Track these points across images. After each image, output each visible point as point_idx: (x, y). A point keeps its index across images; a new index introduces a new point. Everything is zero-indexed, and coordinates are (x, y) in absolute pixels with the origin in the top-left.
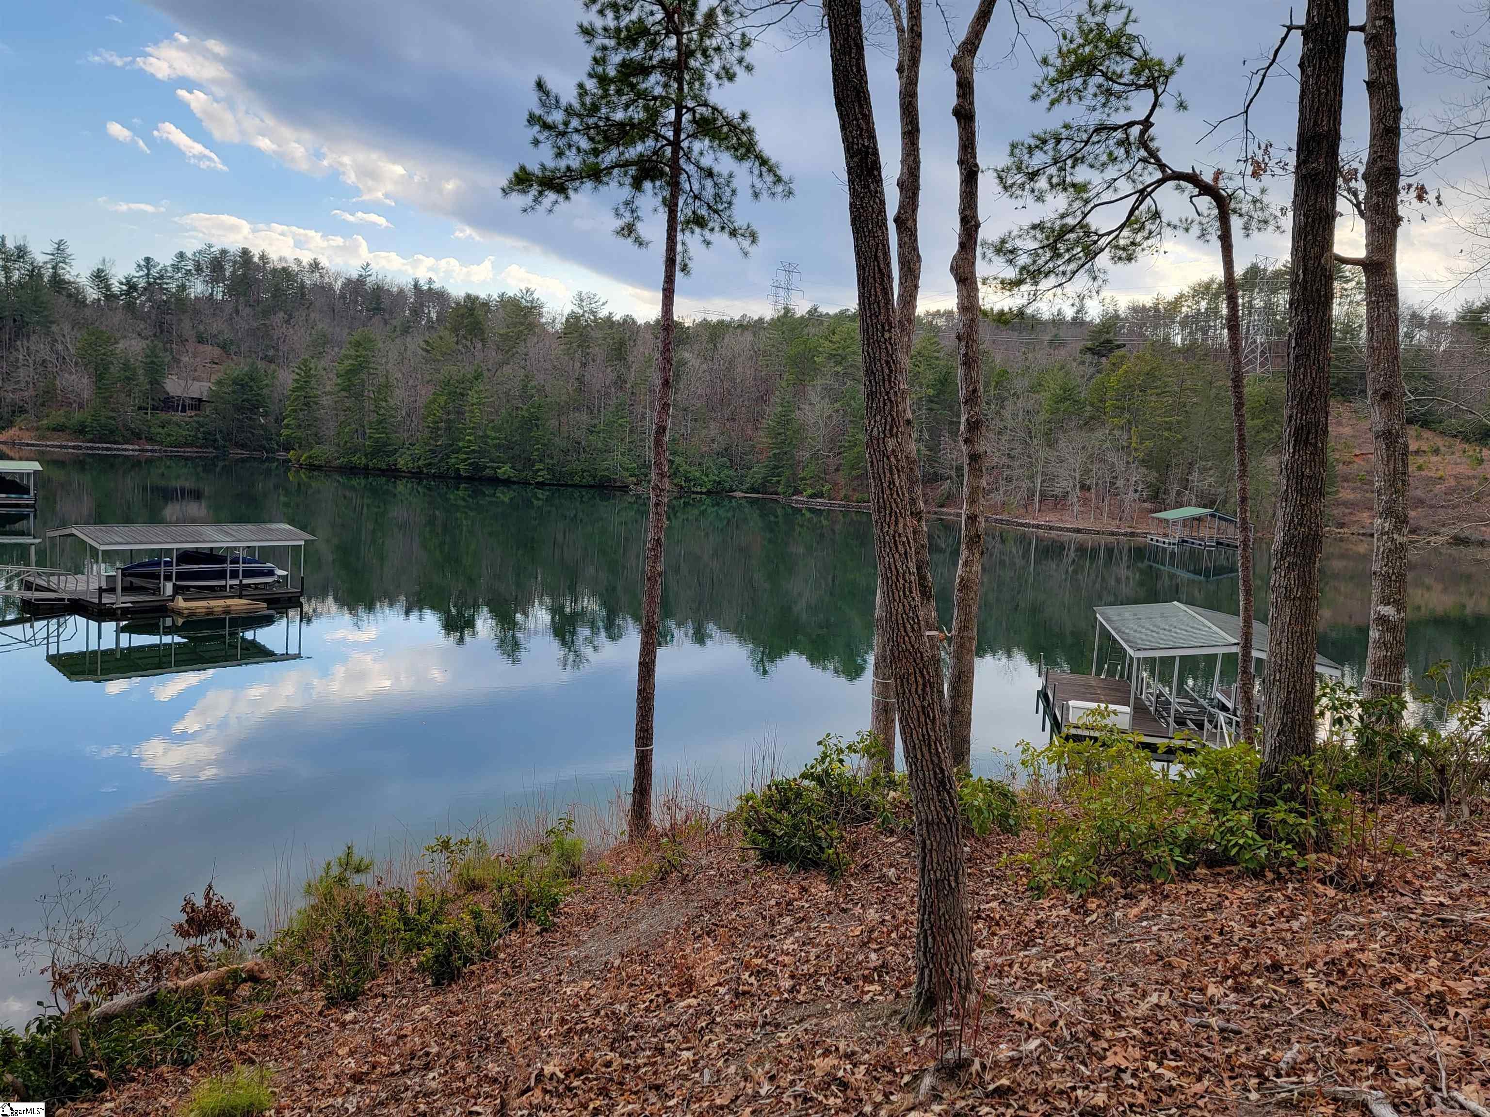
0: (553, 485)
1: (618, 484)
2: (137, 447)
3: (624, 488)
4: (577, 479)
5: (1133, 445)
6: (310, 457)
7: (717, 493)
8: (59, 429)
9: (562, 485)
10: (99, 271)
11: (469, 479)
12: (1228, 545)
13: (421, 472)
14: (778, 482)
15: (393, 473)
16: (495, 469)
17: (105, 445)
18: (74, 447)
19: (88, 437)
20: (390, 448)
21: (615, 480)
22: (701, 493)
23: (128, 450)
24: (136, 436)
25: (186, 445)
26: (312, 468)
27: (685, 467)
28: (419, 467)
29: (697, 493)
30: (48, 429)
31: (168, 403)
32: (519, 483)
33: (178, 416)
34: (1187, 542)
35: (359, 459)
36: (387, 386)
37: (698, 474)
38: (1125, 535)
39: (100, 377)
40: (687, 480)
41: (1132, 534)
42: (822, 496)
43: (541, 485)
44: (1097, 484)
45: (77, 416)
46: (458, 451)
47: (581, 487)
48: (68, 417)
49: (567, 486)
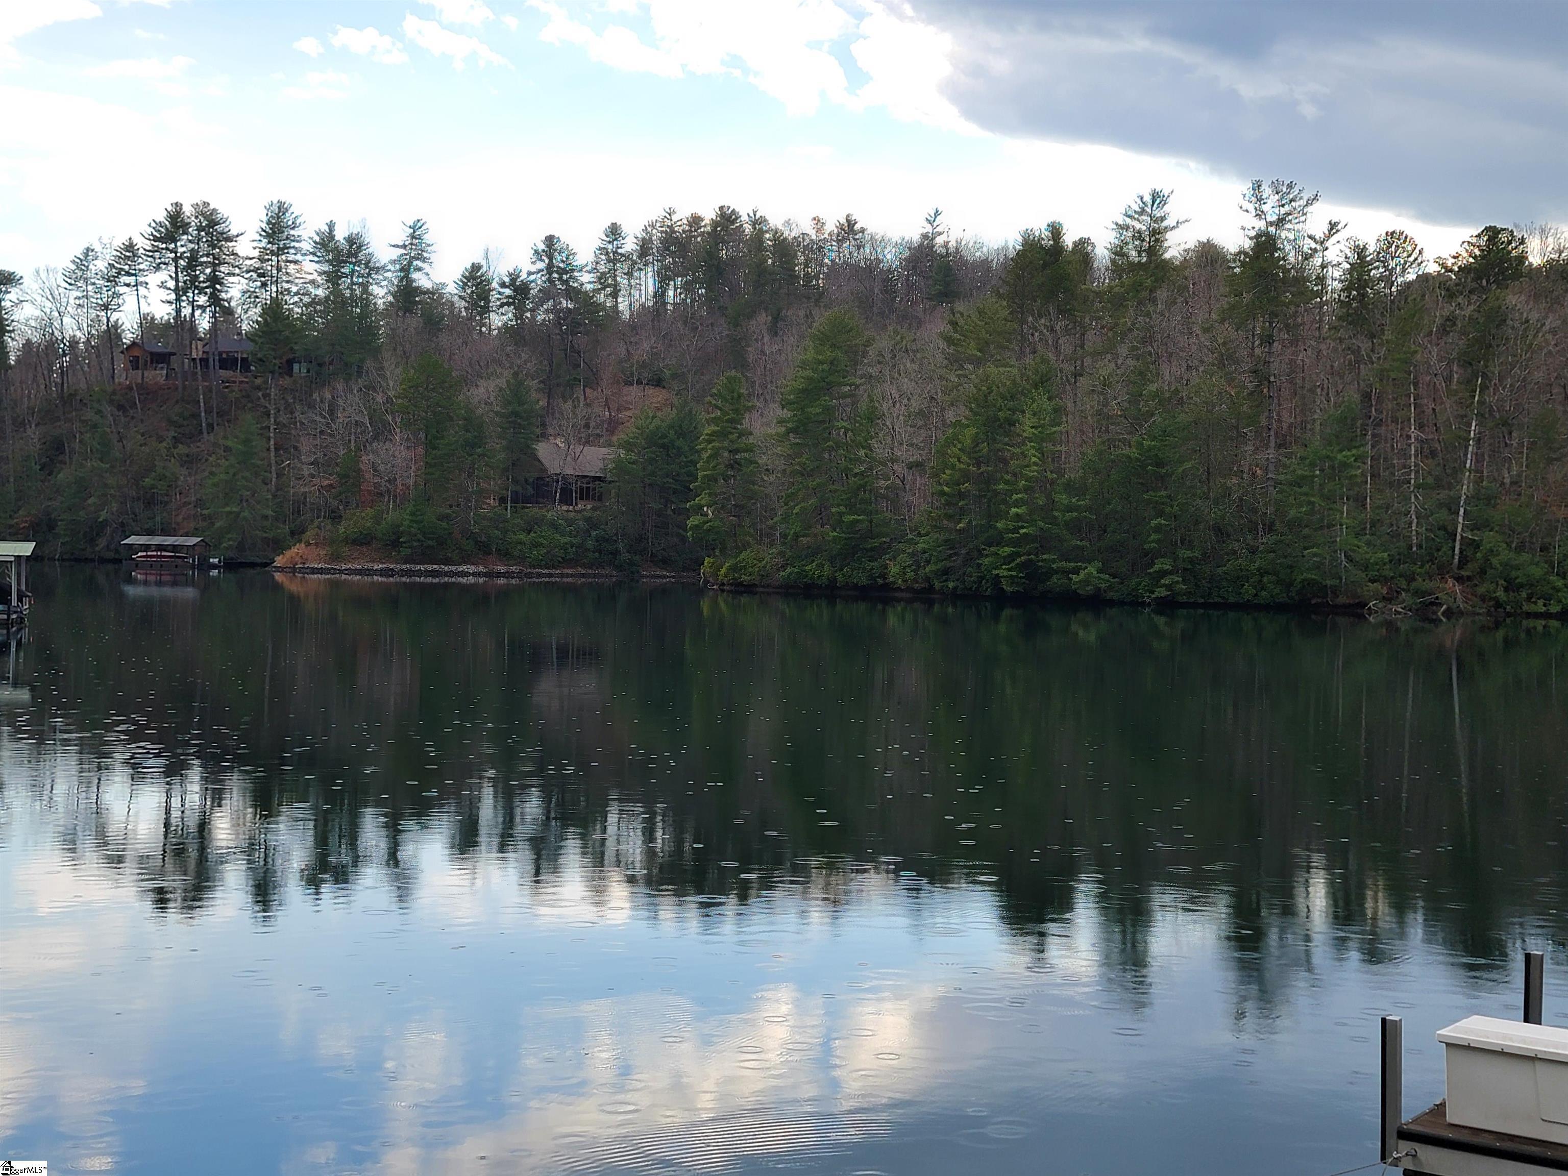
0: (1195, 605)
1: (1342, 600)
2: (481, 569)
3: (1356, 610)
4: (1248, 591)
6: (734, 569)
8: (362, 541)
9: (1216, 606)
11: (1020, 600)
13: (931, 589)
15: (879, 593)
16: (1066, 573)
17: (430, 567)
18: (381, 572)
19: (405, 552)
20: (876, 543)
21: (1335, 592)
22: (1547, 616)
23: (466, 574)
24: (482, 549)
25: (566, 562)
26: (740, 589)
27: (1505, 555)
28: (928, 579)
29: (1537, 616)
30: (346, 541)
31: (543, 487)
32: (1122, 603)
33: (557, 511)
35: (819, 570)
36: (873, 417)
37: (1538, 571)
39: (430, 445)
40: (1511, 586)
43: (1167, 606)
45: (392, 516)
46: (998, 541)
47: (1259, 608)
48: (378, 519)
49: (1226, 606)
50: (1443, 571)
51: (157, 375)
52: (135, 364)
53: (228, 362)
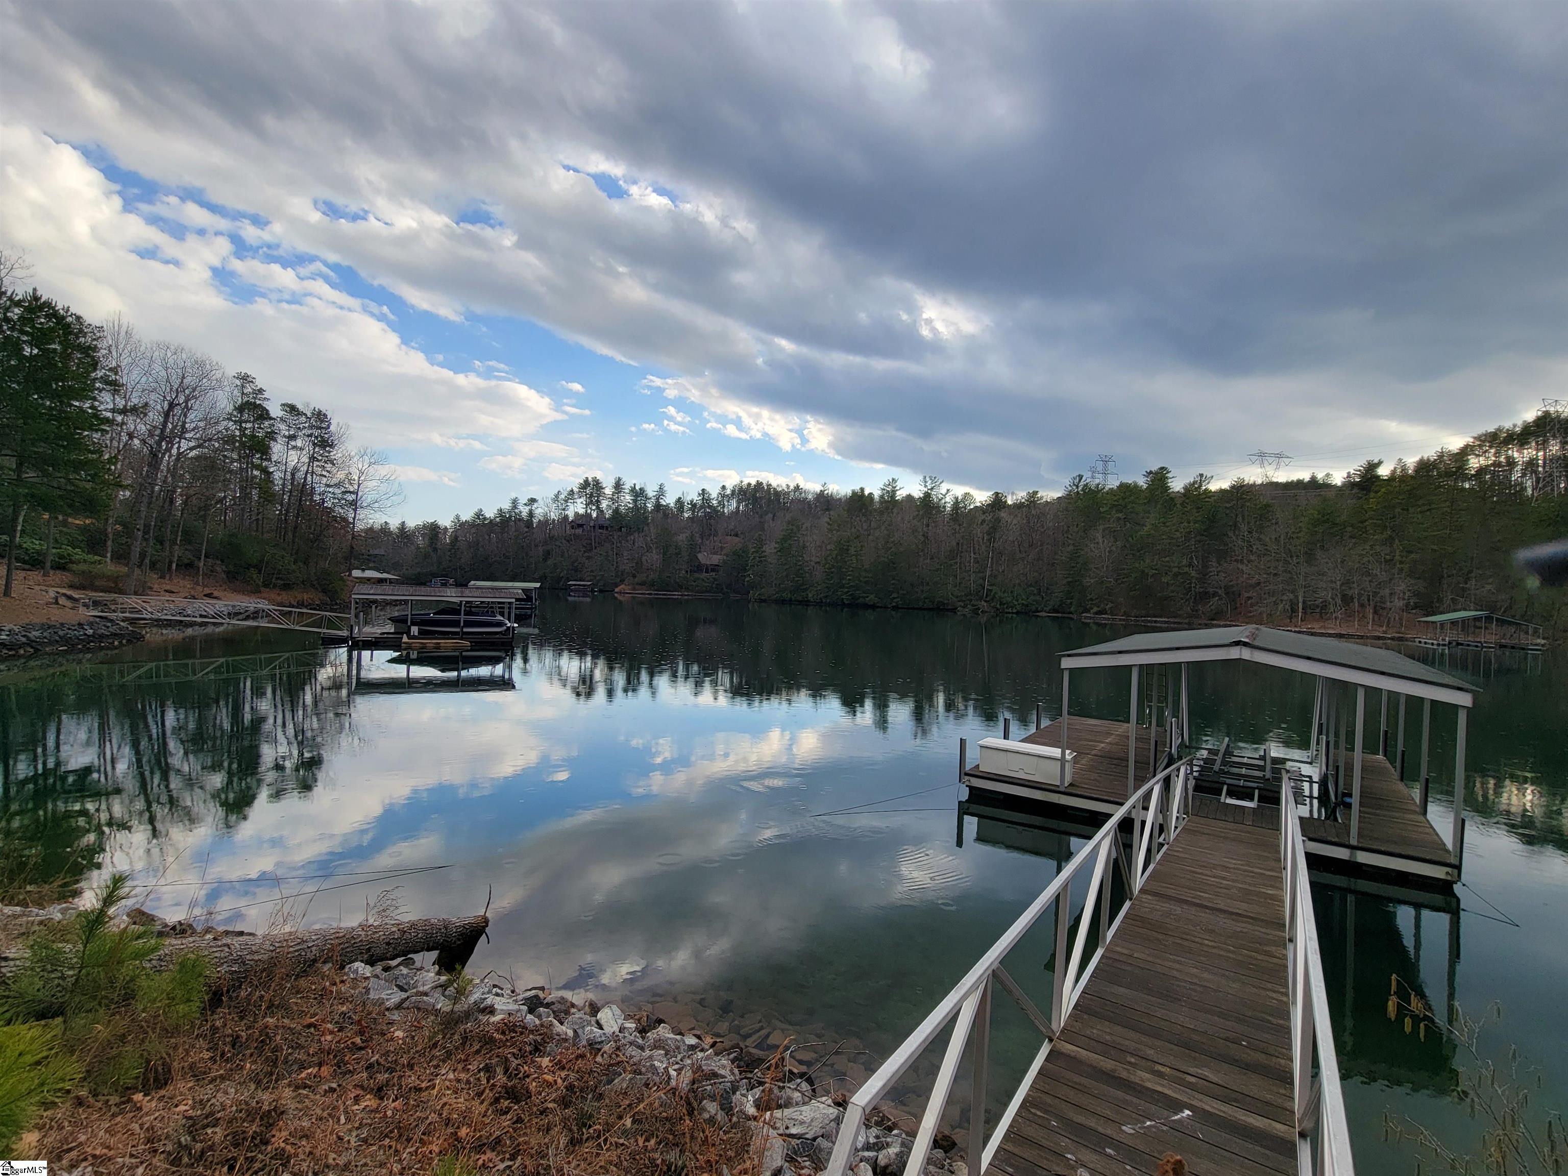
0: (905, 608)
1: (950, 607)
2: (681, 594)
3: (954, 610)
4: (920, 604)
5: (1397, 558)
6: (759, 595)
7: (1026, 613)
8: (643, 584)
9: (911, 609)
10: (680, 498)
11: (849, 606)
12: (1513, 648)
13: (822, 602)
14: (1071, 603)
15: (806, 603)
16: (864, 597)
17: (664, 593)
18: (648, 594)
19: (656, 587)
20: (805, 587)
21: (948, 604)
22: (1012, 613)
23: (676, 595)
24: (680, 587)
25: (707, 592)
26: (761, 601)
27: (1000, 594)
28: (821, 599)
29: (1009, 613)
30: (638, 584)
31: (700, 568)
32: (882, 607)
33: (704, 575)
34: (1462, 644)
35: (787, 595)
36: (804, 547)
37: (1009, 599)
38: (1392, 639)
39: (664, 554)
40: (1001, 604)
41: (1401, 639)
42: (1106, 613)
43: (896, 608)
44: (1360, 595)
45: (651, 577)
46: (843, 587)
47: (924, 609)
48: (647, 577)
49: (914, 609)
50: (981, 599)
51: (579, 531)
52: (572, 527)
53: (601, 527)
